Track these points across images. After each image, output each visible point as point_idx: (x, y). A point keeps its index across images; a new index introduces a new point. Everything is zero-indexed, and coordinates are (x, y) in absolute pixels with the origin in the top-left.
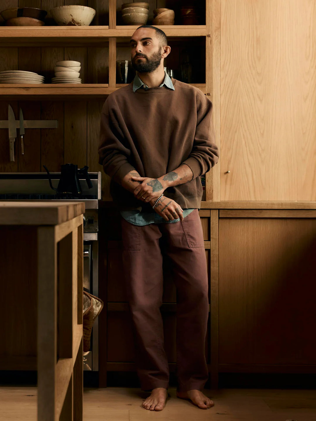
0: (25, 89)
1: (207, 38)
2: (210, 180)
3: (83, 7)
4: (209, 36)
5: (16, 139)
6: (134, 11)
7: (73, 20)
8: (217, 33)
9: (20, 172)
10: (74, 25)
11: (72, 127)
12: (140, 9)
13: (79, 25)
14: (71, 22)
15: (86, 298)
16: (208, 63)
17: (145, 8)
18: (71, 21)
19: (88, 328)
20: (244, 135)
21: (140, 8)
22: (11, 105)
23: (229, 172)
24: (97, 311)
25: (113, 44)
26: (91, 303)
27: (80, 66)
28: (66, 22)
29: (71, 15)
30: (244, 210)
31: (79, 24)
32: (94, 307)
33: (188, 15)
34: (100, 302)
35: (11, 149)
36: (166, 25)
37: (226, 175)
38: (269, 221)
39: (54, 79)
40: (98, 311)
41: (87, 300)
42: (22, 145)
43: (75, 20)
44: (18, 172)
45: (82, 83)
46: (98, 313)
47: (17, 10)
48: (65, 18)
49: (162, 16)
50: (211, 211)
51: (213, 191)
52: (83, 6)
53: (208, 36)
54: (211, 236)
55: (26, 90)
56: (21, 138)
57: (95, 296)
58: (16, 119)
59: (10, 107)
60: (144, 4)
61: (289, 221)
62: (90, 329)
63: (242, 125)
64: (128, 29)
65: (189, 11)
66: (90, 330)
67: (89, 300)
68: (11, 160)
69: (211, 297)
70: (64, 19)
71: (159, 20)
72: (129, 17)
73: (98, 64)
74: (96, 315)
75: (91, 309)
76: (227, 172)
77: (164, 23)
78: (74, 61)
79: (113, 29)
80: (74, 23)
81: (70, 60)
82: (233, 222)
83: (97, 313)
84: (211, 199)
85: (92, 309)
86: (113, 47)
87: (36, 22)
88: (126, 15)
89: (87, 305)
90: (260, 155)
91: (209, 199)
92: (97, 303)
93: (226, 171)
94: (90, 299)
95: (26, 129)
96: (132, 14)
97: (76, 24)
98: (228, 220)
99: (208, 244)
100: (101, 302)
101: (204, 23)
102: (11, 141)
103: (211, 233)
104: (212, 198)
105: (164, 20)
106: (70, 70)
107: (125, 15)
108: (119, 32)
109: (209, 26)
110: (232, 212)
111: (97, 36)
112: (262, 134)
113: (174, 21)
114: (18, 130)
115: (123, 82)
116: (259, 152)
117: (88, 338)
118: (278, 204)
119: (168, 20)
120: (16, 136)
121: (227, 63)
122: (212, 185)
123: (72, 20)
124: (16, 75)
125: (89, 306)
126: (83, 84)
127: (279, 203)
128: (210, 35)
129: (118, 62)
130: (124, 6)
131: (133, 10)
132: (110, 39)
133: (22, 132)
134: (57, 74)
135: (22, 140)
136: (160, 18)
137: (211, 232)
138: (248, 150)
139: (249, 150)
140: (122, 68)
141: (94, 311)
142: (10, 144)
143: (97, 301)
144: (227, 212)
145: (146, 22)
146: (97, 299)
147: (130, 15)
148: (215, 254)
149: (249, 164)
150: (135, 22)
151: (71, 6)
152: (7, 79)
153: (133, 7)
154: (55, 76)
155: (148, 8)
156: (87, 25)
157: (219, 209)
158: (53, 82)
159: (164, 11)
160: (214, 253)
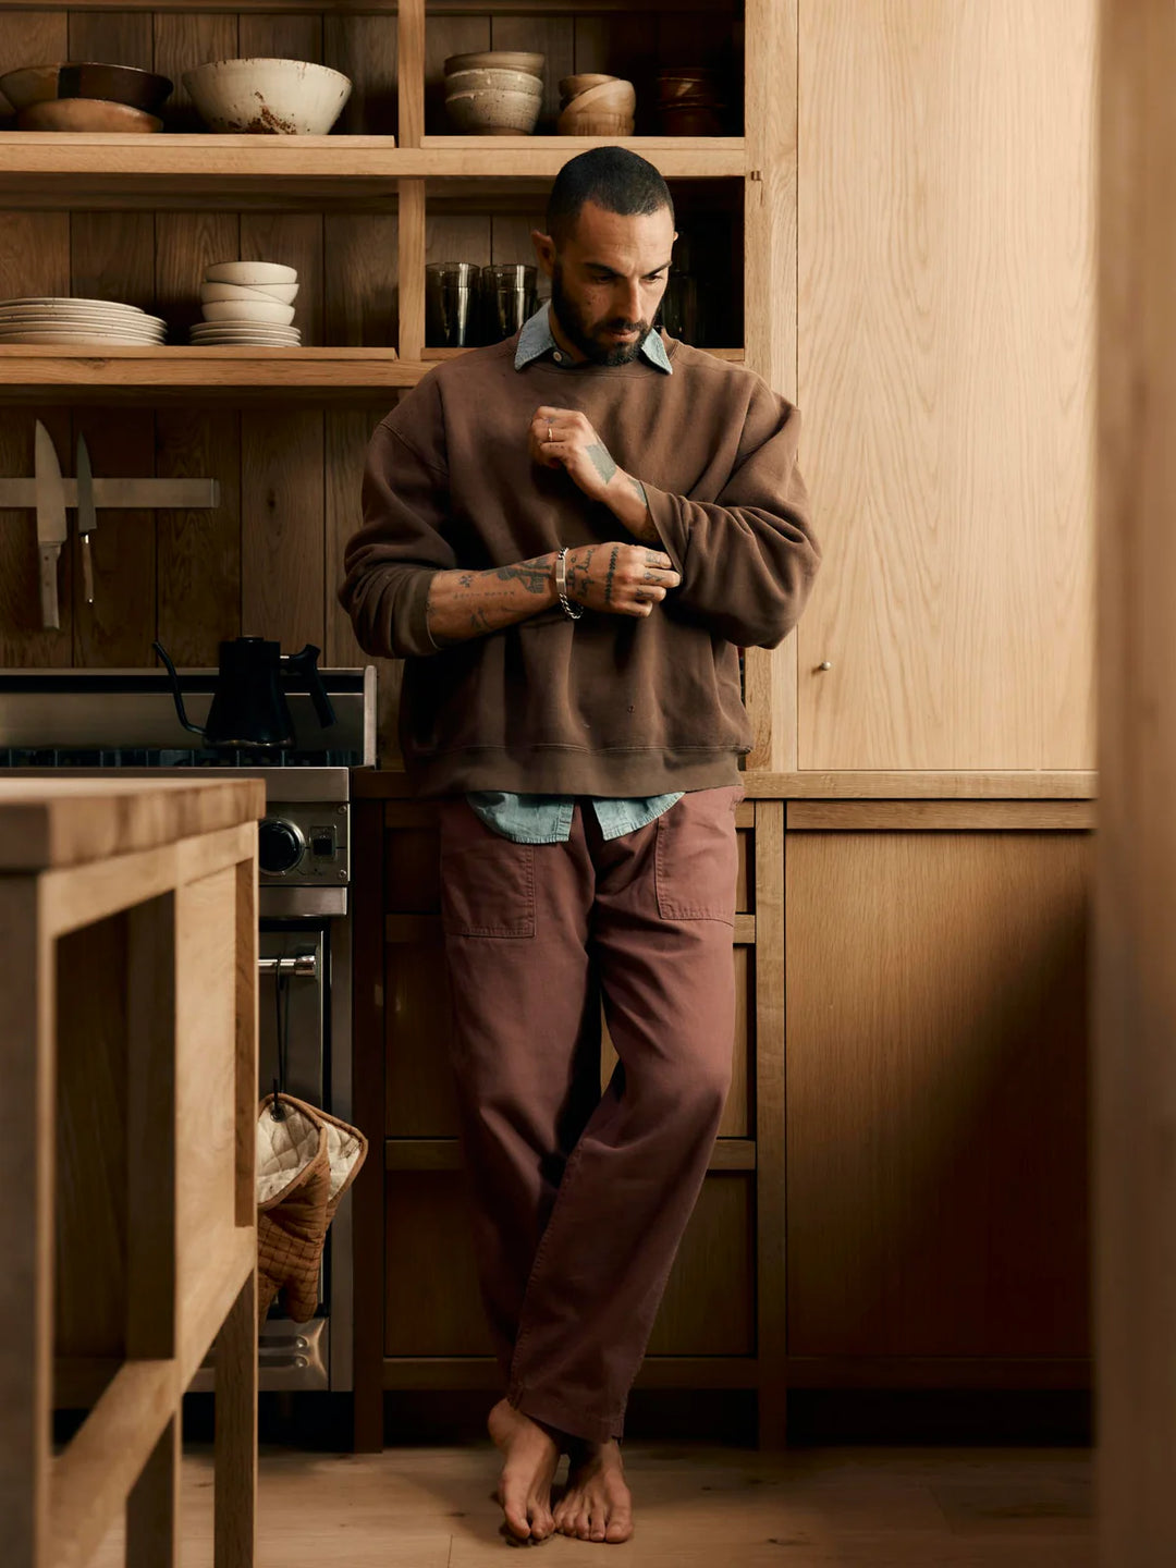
0: (90, 362)
1: (748, 184)
2: (759, 695)
3: (301, 64)
4: (755, 176)
5: (63, 546)
6: (489, 82)
7: (265, 113)
8: (784, 165)
9: (78, 667)
10: (272, 132)
11: (272, 504)
12: (510, 77)
13: (290, 130)
14: (259, 120)
15: (304, 1126)
16: (752, 274)
17: (527, 72)
18: (259, 117)
19: (310, 1236)
20: (875, 533)
21: (508, 71)
22: (44, 423)
23: (828, 665)
24: (342, 1171)
25: (413, 205)
26: (319, 1143)
27: (296, 283)
28: (239, 119)
29: (257, 94)
30: (871, 804)
31: (287, 128)
32: (332, 1157)
33: (683, 99)
34: (356, 1142)
35: (48, 584)
36: (604, 135)
37: (817, 678)
38: (947, 841)
39: (199, 329)
40: (347, 1174)
41: (307, 1132)
42: (88, 568)
43: (272, 112)
44: (73, 666)
45: (303, 346)
46: (348, 1179)
47: (58, 72)
48: (235, 106)
49: (590, 104)
50: (758, 805)
51: (770, 733)
52: (303, 63)
53: (752, 178)
54: (759, 896)
55: (95, 368)
56: (81, 543)
57: (339, 1118)
58: (64, 475)
59: (40, 430)
60: (523, 58)
61: (1010, 844)
62: (319, 1237)
63: (872, 500)
64: (465, 149)
65: (688, 86)
66: (316, 1240)
67: (315, 1131)
68: (47, 624)
69: (759, 1116)
70: (233, 109)
71: (580, 117)
72: (469, 106)
73: (361, 278)
74: (341, 1185)
75: (320, 1166)
76: (822, 668)
77: (598, 127)
78: (277, 263)
79: (412, 147)
80: (269, 123)
81: (260, 260)
82: (837, 845)
83: (343, 1181)
84: (765, 765)
85: (324, 1164)
86: (414, 212)
87: (130, 117)
88: (462, 95)
89: (306, 1150)
90: (926, 603)
91: (755, 765)
92: (344, 1144)
93: (818, 664)
94: (319, 1129)
95: (101, 512)
96: (482, 94)
97: (277, 129)
98: (818, 840)
99: (745, 927)
100: (360, 1140)
101: (738, 130)
102: (44, 553)
103: (758, 886)
104: (767, 761)
105: (595, 118)
106: (257, 295)
107: (454, 97)
108: (431, 160)
109: (756, 139)
110: (831, 812)
111: (352, 172)
112: (934, 531)
113: (632, 124)
114: (72, 514)
115: (453, 343)
116: (924, 596)
117: (308, 1270)
118: (976, 782)
119: (611, 118)
120: (63, 537)
121: (820, 274)
122: (767, 714)
123: (261, 113)
124: (56, 311)
125: (312, 1154)
126: (305, 349)
127: (975, 775)
128: (758, 172)
129: (434, 267)
130: (453, 64)
131: (484, 77)
132: (401, 183)
133: (87, 521)
134: (211, 310)
135: (87, 552)
136: (583, 111)
137: (757, 882)
138: (889, 587)
139: (894, 589)
140: (447, 293)
141: (333, 1174)
142: (44, 563)
143: (346, 1136)
144: (815, 810)
145: (533, 123)
146: (345, 1129)
147: (472, 96)
148: (770, 962)
149: (894, 636)
150: (491, 122)
151: (256, 60)
152: (22, 328)
153: (483, 68)
154: (202, 319)
155: (540, 73)
156: (317, 133)
157: (785, 801)
158: (195, 341)
159: (596, 85)
160: (768, 960)
